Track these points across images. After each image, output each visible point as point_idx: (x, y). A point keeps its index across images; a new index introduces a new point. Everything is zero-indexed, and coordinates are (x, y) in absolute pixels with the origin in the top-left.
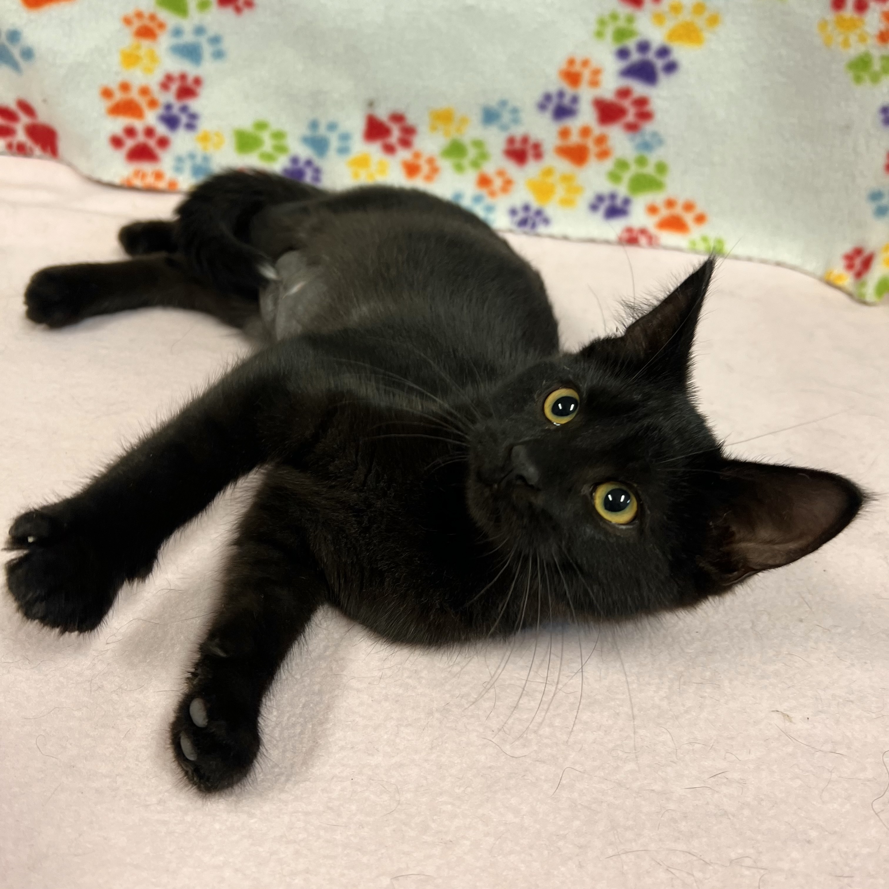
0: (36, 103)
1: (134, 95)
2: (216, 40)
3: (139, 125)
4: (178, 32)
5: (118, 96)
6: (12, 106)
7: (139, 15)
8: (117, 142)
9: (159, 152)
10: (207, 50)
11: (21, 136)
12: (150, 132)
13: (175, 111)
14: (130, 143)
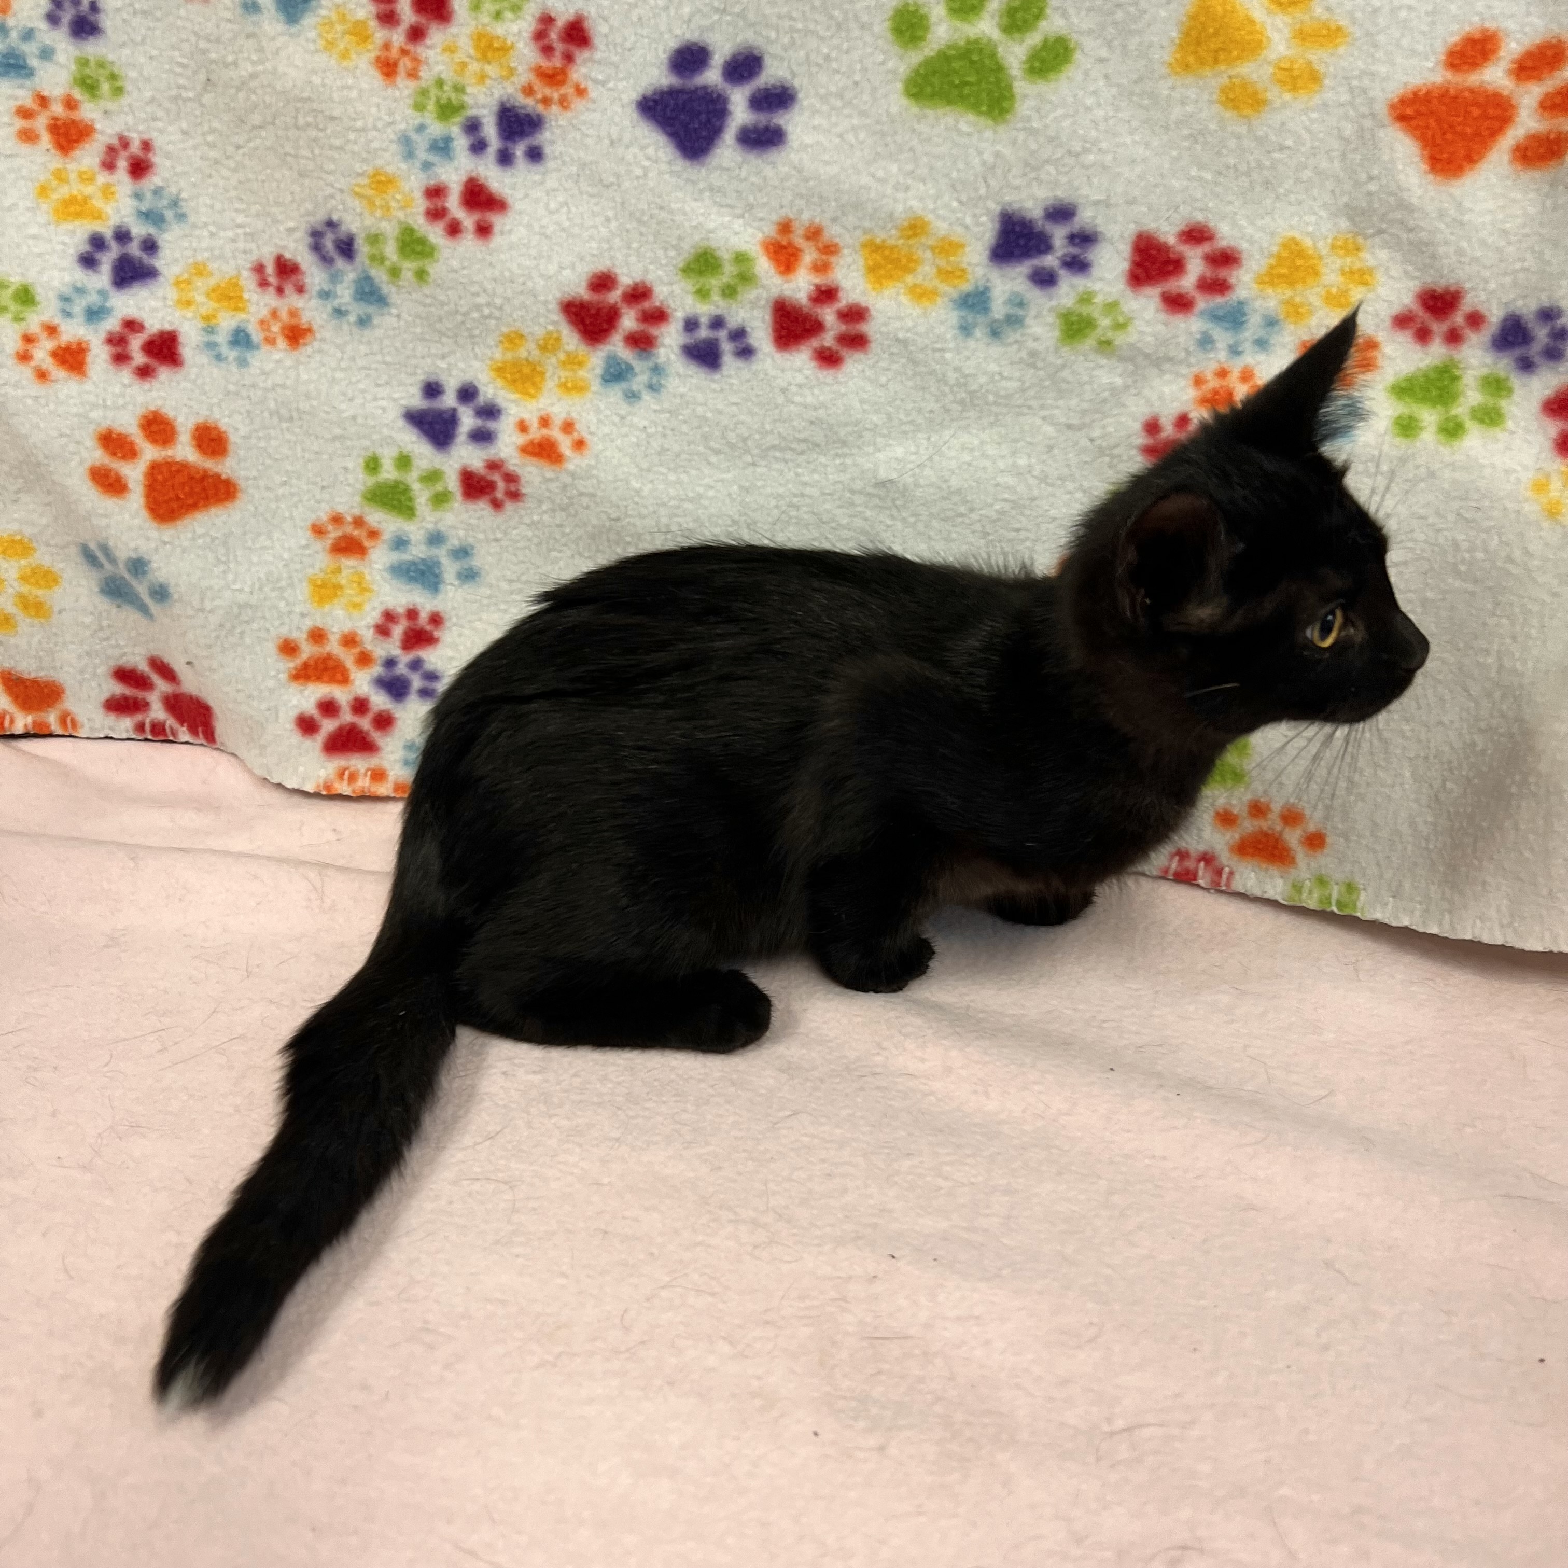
0: (178, 664)
1: (334, 647)
2: (462, 553)
3: (342, 696)
4: (400, 543)
5: (308, 651)
6: (143, 667)
7: (337, 519)
8: (307, 725)
9: (376, 736)
10: (450, 569)
11: (158, 712)
12: (360, 706)
13: (401, 669)
14: (328, 726)
